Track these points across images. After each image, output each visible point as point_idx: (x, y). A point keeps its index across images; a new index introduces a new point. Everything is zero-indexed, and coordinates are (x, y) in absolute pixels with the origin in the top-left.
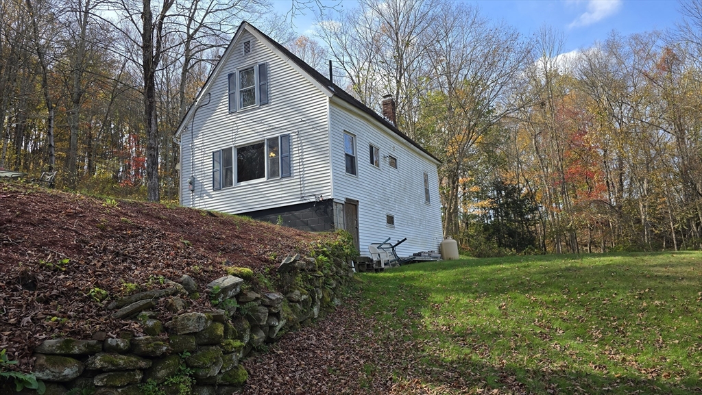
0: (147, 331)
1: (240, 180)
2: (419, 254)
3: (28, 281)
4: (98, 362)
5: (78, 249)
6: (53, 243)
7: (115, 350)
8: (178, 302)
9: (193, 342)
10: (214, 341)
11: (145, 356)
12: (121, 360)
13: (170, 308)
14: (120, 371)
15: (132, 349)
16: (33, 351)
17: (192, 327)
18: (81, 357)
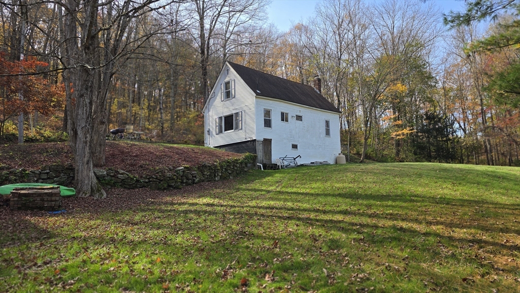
0: (160, 176)
1: (225, 131)
2: (313, 163)
3: (141, 167)
4: (151, 180)
5: (151, 161)
6: (146, 160)
7: (154, 178)
8: (166, 171)
9: (168, 179)
10: (173, 179)
11: (159, 180)
12: (154, 180)
13: (165, 172)
14: (154, 181)
15: (157, 178)
16: (142, 177)
17: (168, 176)
18: (149, 179)
